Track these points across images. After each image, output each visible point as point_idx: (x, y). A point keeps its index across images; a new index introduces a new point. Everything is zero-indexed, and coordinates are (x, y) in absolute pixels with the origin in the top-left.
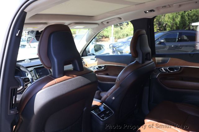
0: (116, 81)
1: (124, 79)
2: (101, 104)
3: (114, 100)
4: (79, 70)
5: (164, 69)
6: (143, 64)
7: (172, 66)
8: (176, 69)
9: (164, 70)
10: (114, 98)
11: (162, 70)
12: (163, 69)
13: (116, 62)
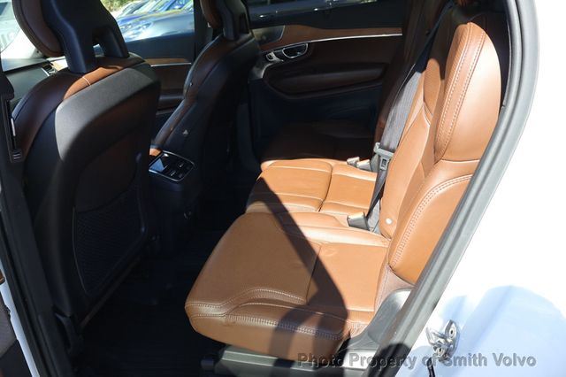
0: (185, 91)
1: (203, 82)
2: (159, 152)
3: (188, 136)
4: (121, 55)
5: (275, 54)
6: (238, 42)
7: (291, 45)
8: (300, 49)
9: (277, 56)
10: (186, 132)
11: (271, 57)
12: (272, 54)
13: (167, 56)
